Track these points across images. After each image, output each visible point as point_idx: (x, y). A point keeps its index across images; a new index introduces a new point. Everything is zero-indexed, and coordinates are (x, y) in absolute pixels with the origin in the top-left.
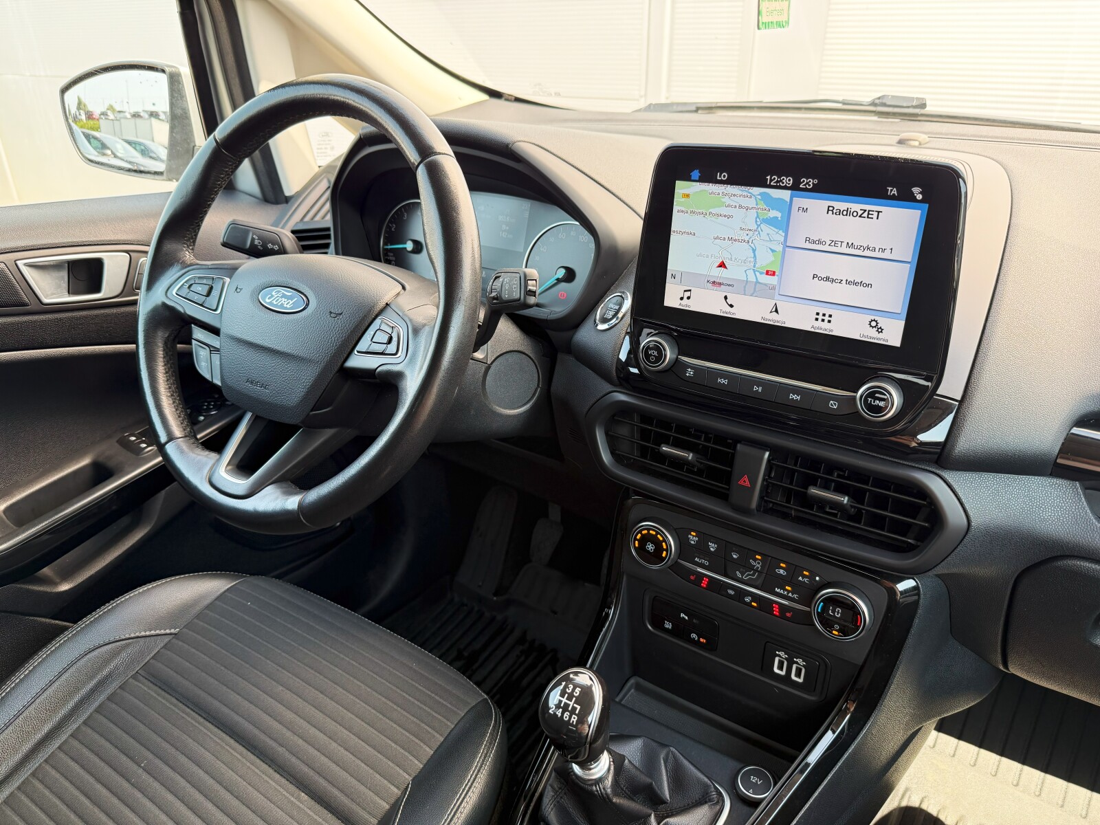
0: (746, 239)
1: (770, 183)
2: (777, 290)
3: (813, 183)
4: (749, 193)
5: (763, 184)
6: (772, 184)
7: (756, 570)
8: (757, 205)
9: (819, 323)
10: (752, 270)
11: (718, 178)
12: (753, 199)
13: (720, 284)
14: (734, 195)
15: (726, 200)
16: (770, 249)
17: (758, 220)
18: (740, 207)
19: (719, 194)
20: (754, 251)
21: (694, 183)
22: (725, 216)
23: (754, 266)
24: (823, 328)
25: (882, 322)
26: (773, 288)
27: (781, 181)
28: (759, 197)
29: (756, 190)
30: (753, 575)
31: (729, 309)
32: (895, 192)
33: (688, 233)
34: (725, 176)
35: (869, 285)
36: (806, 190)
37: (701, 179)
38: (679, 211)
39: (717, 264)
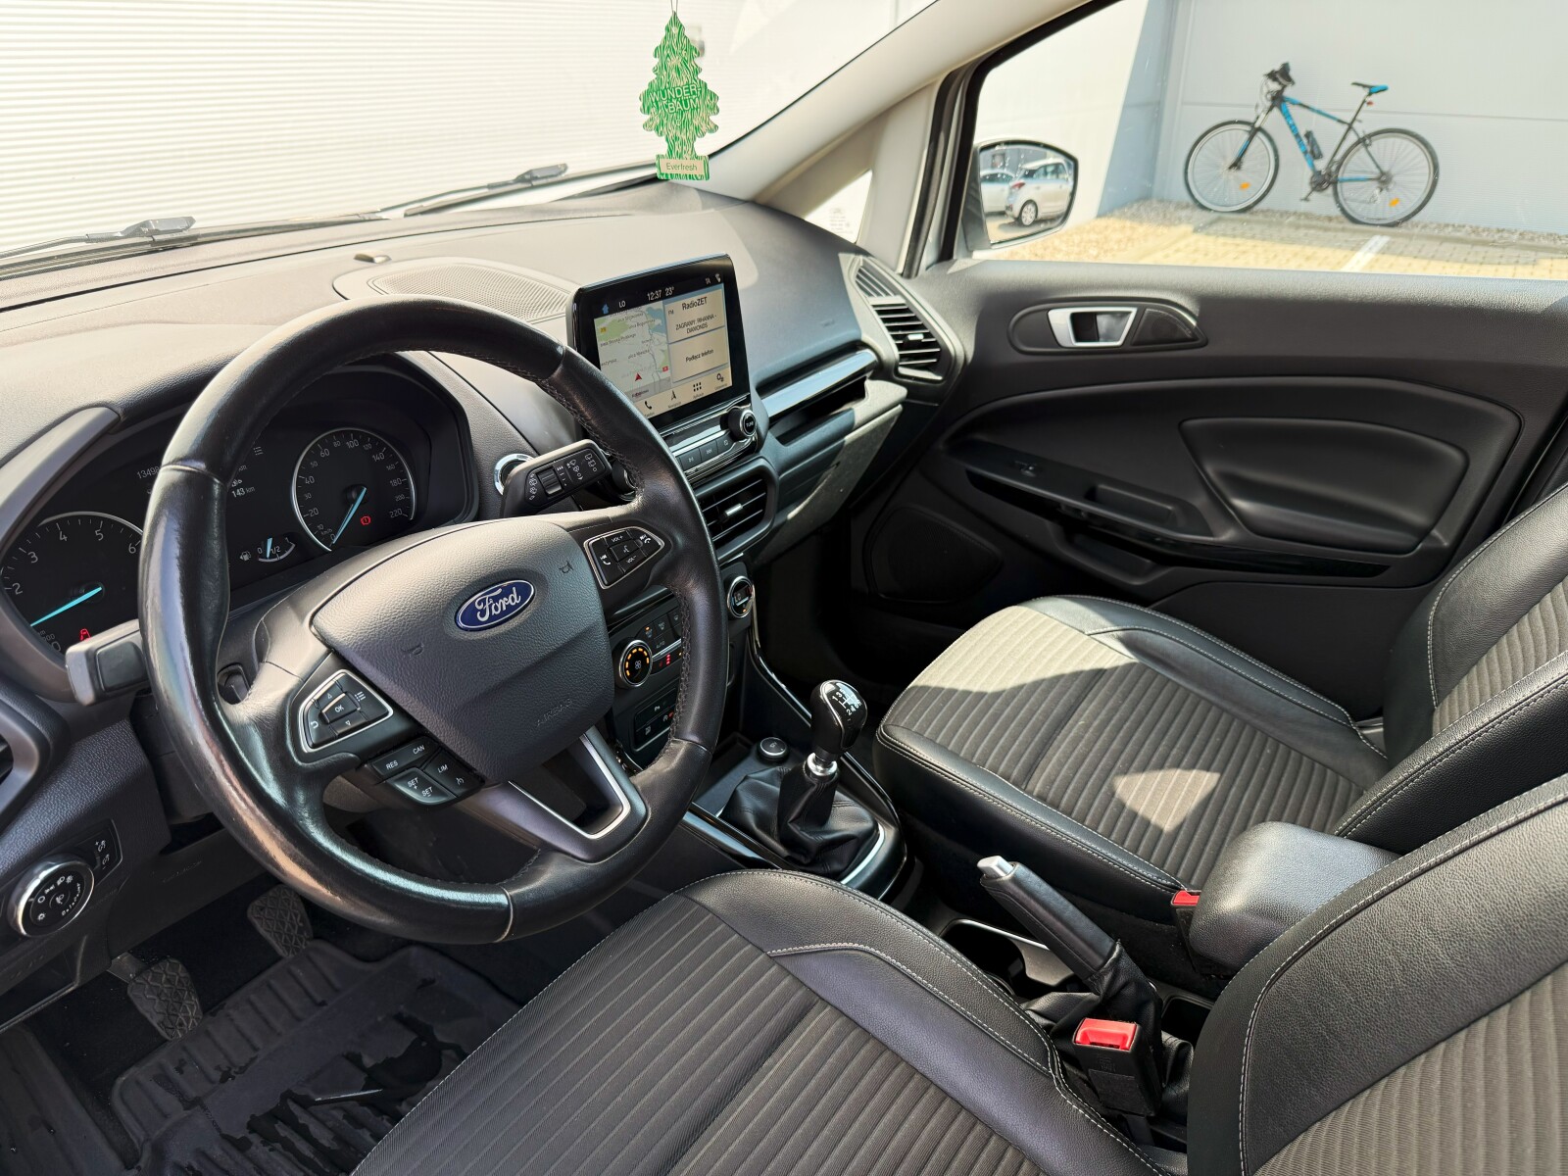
0: (647, 350)
3: (672, 290)
4: (640, 311)
5: (646, 301)
6: (652, 299)
10: (655, 373)
11: (620, 307)
12: (644, 315)
13: (640, 394)
14: (632, 317)
15: (629, 323)
17: (650, 331)
18: (638, 324)
19: (623, 320)
20: (654, 356)
21: (606, 317)
22: (631, 336)
23: (656, 368)
24: (699, 394)
26: (669, 380)
27: (656, 295)
28: (647, 312)
29: (644, 308)
31: (649, 411)
32: (709, 281)
34: (623, 304)
35: (712, 351)
36: (669, 297)
37: (611, 312)
38: (602, 345)
39: (635, 378)
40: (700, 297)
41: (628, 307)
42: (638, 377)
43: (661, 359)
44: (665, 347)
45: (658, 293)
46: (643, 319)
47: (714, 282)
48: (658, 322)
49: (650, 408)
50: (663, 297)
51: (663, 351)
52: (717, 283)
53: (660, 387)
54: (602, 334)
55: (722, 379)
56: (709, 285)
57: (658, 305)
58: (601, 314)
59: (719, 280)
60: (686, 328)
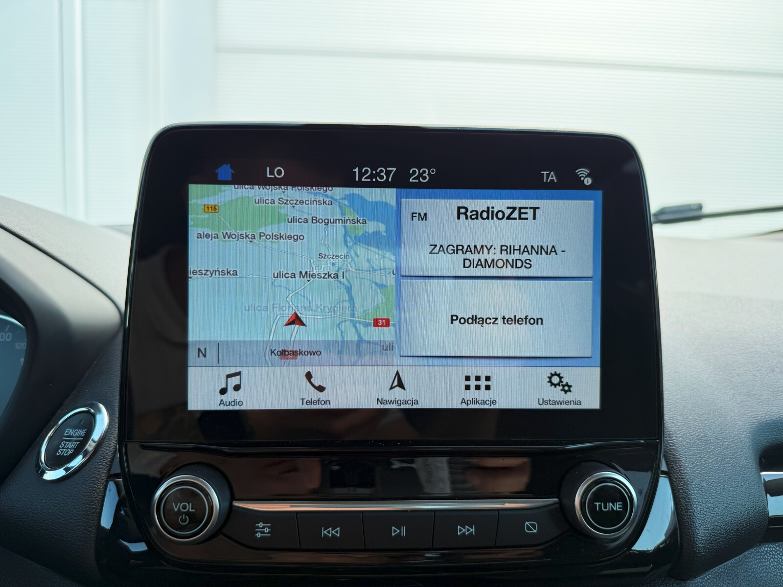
0: (333, 272)
1: (360, 178)
2: (396, 350)
3: (429, 174)
4: (327, 196)
6: (363, 180)
8: (343, 214)
9: (473, 394)
10: (349, 323)
11: (268, 176)
12: (336, 206)
13: (295, 354)
14: (302, 202)
15: (288, 211)
16: (377, 284)
17: (348, 239)
18: (315, 220)
19: (273, 202)
20: (349, 290)
21: (223, 187)
22: (290, 237)
23: (353, 315)
24: (481, 399)
25: (569, 374)
26: (390, 347)
27: (378, 174)
28: (346, 202)
29: (338, 192)
31: (315, 395)
32: (553, 177)
33: (223, 273)
34: (279, 172)
35: (538, 321)
36: (419, 186)
37: (239, 180)
38: (200, 236)
39: (286, 319)
40: (518, 203)
42: (296, 320)
43: (370, 302)
45: (390, 174)
46: (333, 212)
47: (569, 183)
48: (379, 227)
49: (321, 389)
50: (400, 182)
52: (580, 185)
53: (357, 354)
54: (206, 216)
55: (567, 388)
56: (552, 186)
57: (389, 195)
58: (214, 180)
59: (588, 181)
60: (460, 256)
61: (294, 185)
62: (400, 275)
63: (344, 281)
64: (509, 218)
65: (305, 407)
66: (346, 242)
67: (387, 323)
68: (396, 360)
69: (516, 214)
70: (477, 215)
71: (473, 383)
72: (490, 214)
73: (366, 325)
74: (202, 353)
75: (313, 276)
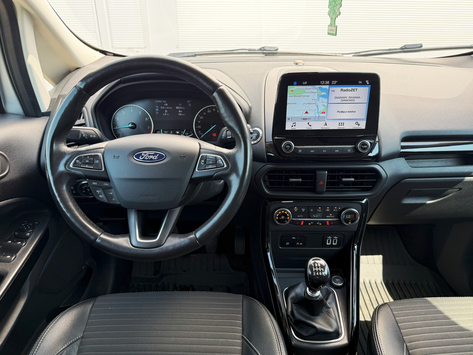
0: (315, 103)
1: (322, 83)
3: (336, 82)
4: (315, 87)
5: (319, 84)
7: (320, 212)
9: (340, 126)
10: (317, 113)
12: (316, 89)
13: (306, 119)
14: (310, 89)
15: (307, 91)
16: (323, 105)
18: (312, 92)
19: (304, 89)
21: (295, 86)
22: (307, 96)
23: (318, 111)
24: (342, 127)
25: (359, 122)
26: (325, 117)
27: (325, 83)
28: (318, 89)
29: (317, 86)
30: (319, 214)
31: (310, 127)
32: (361, 82)
33: (293, 104)
34: (306, 83)
35: (355, 112)
36: (334, 85)
37: (298, 85)
38: (289, 96)
39: (305, 112)
40: (353, 88)
41: (308, 84)
42: (307, 113)
43: (322, 109)
44: (326, 104)
45: (328, 82)
46: (316, 91)
47: (364, 84)
48: (325, 93)
49: (311, 126)
50: (330, 84)
51: (324, 105)
52: (366, 84)
53: (318, 119)
54: (291, 92)
55: (359, 125)
56: (360, 84)
57: (327, 87)
58: (293, 85)
59: (368, 83)
60: (341, 99)
61: (308, 85)
62: (328, 103)
63: (317, 105)
64: (351, 91)
65: (307, 129)
66: (318, 97)
67: (324, 113)
68: (326, 120)
69: (353, 90)
70: (345, 90)
71: (340, 124)
72: (347, 90)
73: (320, 113)
74: (289, 119)
75: (311, 104)
